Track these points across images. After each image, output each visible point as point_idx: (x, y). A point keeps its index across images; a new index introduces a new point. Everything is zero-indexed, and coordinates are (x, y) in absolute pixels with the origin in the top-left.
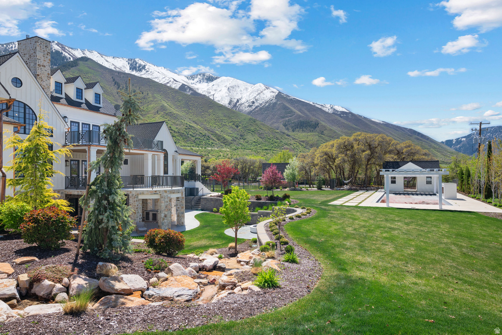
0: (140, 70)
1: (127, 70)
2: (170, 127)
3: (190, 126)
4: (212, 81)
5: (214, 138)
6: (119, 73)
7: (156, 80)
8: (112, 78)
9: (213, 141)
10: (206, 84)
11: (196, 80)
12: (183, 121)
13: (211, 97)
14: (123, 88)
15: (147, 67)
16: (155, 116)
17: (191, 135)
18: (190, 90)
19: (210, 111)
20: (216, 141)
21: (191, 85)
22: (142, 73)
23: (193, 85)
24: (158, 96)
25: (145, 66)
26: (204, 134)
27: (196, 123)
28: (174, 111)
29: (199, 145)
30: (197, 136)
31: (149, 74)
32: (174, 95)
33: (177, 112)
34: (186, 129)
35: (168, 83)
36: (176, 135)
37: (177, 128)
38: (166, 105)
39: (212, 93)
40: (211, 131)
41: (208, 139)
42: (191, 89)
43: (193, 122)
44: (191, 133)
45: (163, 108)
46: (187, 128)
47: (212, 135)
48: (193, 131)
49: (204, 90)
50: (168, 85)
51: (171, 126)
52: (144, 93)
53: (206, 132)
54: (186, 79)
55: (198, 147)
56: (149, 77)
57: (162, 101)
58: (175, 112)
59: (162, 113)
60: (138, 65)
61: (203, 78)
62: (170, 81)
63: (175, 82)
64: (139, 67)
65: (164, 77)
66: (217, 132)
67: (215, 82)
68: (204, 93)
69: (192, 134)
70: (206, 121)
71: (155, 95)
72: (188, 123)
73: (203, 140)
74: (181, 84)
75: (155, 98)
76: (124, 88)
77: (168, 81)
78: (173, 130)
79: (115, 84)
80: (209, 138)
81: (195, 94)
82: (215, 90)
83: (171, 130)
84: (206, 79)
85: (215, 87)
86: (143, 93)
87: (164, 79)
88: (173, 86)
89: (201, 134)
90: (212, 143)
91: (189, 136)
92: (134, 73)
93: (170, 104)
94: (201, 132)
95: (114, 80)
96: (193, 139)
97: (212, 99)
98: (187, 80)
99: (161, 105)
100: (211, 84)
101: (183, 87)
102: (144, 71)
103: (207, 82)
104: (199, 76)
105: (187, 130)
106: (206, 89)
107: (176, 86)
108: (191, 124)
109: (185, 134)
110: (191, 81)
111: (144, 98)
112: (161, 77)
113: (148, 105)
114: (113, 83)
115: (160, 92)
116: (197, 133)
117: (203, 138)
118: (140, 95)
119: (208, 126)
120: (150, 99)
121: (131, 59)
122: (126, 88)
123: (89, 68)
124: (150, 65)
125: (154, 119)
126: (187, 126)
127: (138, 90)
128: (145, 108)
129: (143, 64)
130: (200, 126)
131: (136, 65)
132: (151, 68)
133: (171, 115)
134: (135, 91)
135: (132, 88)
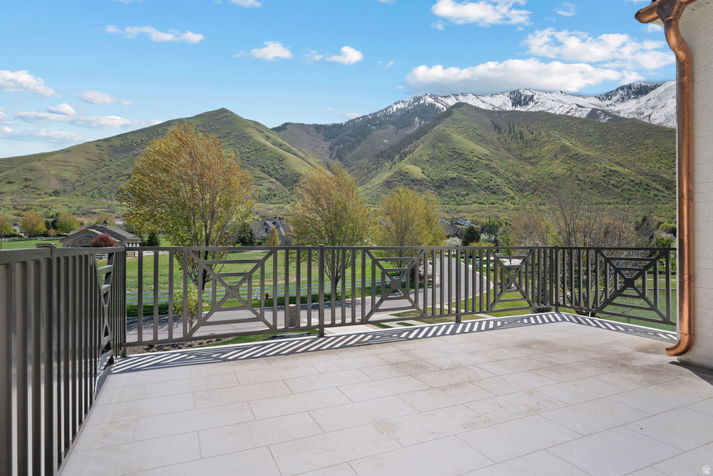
0: (526, 104)
1: (509, 107)
2: (577, 176)
3: (610, 171)
4: (647, 93)
5: (658, 187)
6: (499, 112)
7: (550, 111)
8: (492, 121)
9: (656, 193)
10: (634, 101)
11: (614, 98)
12: (598, 165)
13: (646, 120)
14: (505, 131)
15: (535, 97)
16: (552, 162)
17: (613, 185)
18: (605, 116)
19: (649, 141)
20: (663, 192)
21: (607, 108)
22: (529, 107)
23: (610, 108)
24: (555, 134)
25: (532, 96)
26: (638, 182)
27: (621, 165)
28: (582, 150)
29: (629, 200)
30: (625, 187)
31: (539, 106)
32: (580, 127)
33: (588, 153)
34: (604, 176)
35: (568, 112)
36: (586, 187)
37: (588, 176)
38: (568, 144)
39: (646, 114)
40: (652, 176)
41: (645, 189)
42: (606, 113)
43: (616, 163)
44: (612, 182)
45: (564, 149)
46: (605, 174)
47: (654, 181)
48: (616, 179)
49: (630, 111)
50: (569, 114)
51: (579, 175)
52: (534, 132)
53: (642, 177)
54: (596, 101)
55: (628, 204)
56: (541, 109)
57: (562, 139)
58: (583, 152)
59: (563, 157)
60: (523, 98)
61: (628, 93)
62: (572, 109)
63: (580, 109)
64: (525, 99)
65: (561, 104)
66: (664, 176)
67: (651, 95)
68: (631, 116)
69: (616, 184)
70: (639, 159)
71: (551, 132)
72: (607, 167)
73: (638, 191)
74: (590, 109)
75: (550, 136)
76: (507, 132)
77: (568, 110)
78: (582, 181)
79: (495, 128)
80: (648, 188)
81: (616, 119)
82: (653, 108)
83: (579, 180)
84: (633, 92)
85: (651, 103)
86: (532, 133)
87: (562, 108)
88: (577, 115)
89: (632, 181)
90: (656, 195)
91: (611, 187)
92: (518, 109)
93: (574, 142)
94: (633, 179)
95: (493, 123)
96: (619, 191)
97: (648, 122)
98: (599, 102)
99: (561, 145)
100: (643, 99)
101: (594, 113)
102: (531, 104)
103: (636, 98)
104: (620, 92)
105: (606, 179)
106: (633, 109)
107: (583, 114)
108: (612, 168)
109: (603, 184)
110: (608, 102)
111: (535, 140)
112: (557, 106)
113: (540, 149)
114: (493, 127)
115: (559, 126)
116: (624, 181)
117: (637, 187)
118: (529, 137)
119: (645, 168)
120: (543, 139)
121: (514, 92)
122: (510, 131)
123: (464, 114)
124: (540, 93)
125: (550, 167)
126: (605, 172)
127: (525, 131)
128: (536, 154)
129: (530, 94)
130: (628, 169)
131: (520, 98)
132: (541, 96)
133: (577, 157)
134: (521, 133)
135: (517, 129)
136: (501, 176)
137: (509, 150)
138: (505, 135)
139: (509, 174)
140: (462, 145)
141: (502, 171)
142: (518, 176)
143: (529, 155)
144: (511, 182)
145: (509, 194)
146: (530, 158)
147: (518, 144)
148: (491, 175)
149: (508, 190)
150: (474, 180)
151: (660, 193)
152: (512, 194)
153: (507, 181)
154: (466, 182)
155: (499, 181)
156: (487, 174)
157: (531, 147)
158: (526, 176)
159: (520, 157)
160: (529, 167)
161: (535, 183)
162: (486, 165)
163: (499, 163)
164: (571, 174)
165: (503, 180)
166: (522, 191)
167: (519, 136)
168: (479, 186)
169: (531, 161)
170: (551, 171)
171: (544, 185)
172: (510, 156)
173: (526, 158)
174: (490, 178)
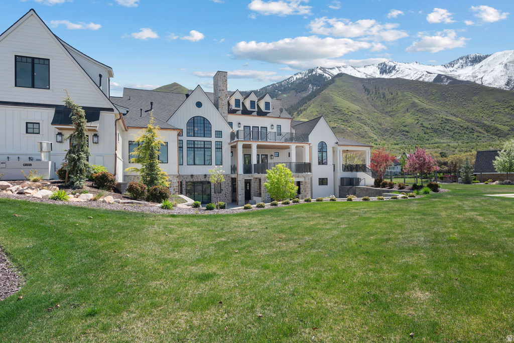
0: (390, 72)
1: (378, 75)
2: (422, 124)
3: (446, 119)
4: (480, 61)
5: (480, 130)
6: (369, 79)
7: (407, 78)
8: (363, 85)
9: (478, 134)
10: (471, 68)
11: (456, 66)
12: (437, 115)
13: (479, 82)
14: (372, 93)
15: (397, 67)
16: (405, 114)
17: (447, 130)
18: (447, 79)
19: (476, 98)
20: (483, 134)
21: (450, 73)
22: (392, 74)
23: (452, 73)
24: (408, 94)
25: (395, 66)
26: (465, 127)
27: (455, 115)
28: (426, 106)
29: (458, 140)
30: (456, 130)
31: (399, 73)
32: (426, 89)
33: (431, 107)
34: (441, 124)
35: (420, 77)
36: (428, 131)
37: (430, 124)
38: (417, 101)
39: (480, 76)
40: (476, 122)
41: (471, 132)
42: (448, 78)
43: (451, 114)
44: (447, 127)
45: (414, 105)
46: (442, 122)
47: (478, 126)
48: (450, 125)
49: (467, 75)
50: (421, 80)
51: (423, 123)
52: (393, 93)
53: (469, 124)
54: (443, 68)
55: (457, 143)
56: (400, 76)
57: (413, 97)
58: (427, 107)
59: (413, 111)
60: (388, 68)
61: (466, 62)
62: (423, 75)
63: (429, 75)
64: (389, 68)
65: (416, 72)
66: (485, 122)
67: (483, 62)
68: (468, 79)
69: (449, 129)
70: (468, 111)
71: (405, 93)
72: (444, 117)
73: (465, 133)
74: (436, 75)
75: (404, 96)
76: (374, 93)
77: (420, 76)
78: (425, 127)
79: (366, 91)
80: (473, 131)
81: (455, 82)
82: (485, 72)
83: (423, 127)
84: (470, 61)
85: (483, 69)
86: (392, 94)
87: (416, 74)
88: (427, 80)
89: (462, 127)
90: (478, 136)
91: (445, 131)
92: (385, 76)
93: (422, 100)
94: (462, 125)
95: (364, 87)
96: (451, 133)
97: (480, 83)
98: (445, 69)
99: (411, 102)
100: (477, 66)
101: (439, 78)
102: (394, 72)
103: (472, 65)
104: (460, 61)
105: (443, 125)
106: (470, 74)
107: (430, 79)
108: (448, 118)
109: (440, 129)
110: (451, 69)
111: (393, 99)
112: (413, 73)
113: (397, 105)
114: (364, 90)
115: (411, 88)
116: (455, 126)
117: (465, 131)
118: (389, 96)
119: (472, 117)
120: (399, 98)
121: (381, 64)
122: (376, 93)
123: (344, 82)
124: (400, 64)
125: (403, 118)
126: (442, 121)
127: (387, 92)
128: (394, 109)
129: (393, 65)
130: (460, 118)
131: (386, 67)
132: (401, 66)
133: (423, 111)
134: (384, 94)
135: (381, 91)
136: (368, 125)
137: (375, 106)
138: (373, 95)
139: (374, 124)
140: (341, 104)
141: (369, 122)
142: (380, 125)
143: (389, 109)
144: (375, 129)
145: (373, 138)
146: (390, 112)
147: (381, 102)
148: (361, 124)
149: (372, 135)
150: (349, 128)
151: (481, 135)
152: (375, 137)
153: (372, 129)
154: (343, 130)
155: (367, 128)
156: (358, 124)
157: (390, 104)
158: (386, 125)
159: (383, 112)
160: (388, 119)
161: (392, 130)
162: (358, 117)
163: (367, 116)
164: (418, 123)
165: (369, 128)
166: (382, 135)
167: (382, 96)
168: (352, 132)
169: (390, 114)
170: (404, 121)
171: (398, 131)
172: (376, 111)
173: (387, 112)
174: (360, 127)
